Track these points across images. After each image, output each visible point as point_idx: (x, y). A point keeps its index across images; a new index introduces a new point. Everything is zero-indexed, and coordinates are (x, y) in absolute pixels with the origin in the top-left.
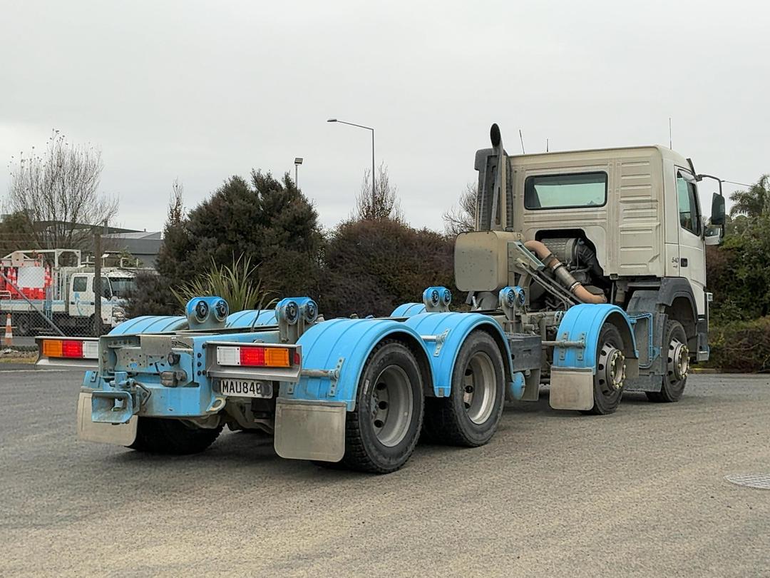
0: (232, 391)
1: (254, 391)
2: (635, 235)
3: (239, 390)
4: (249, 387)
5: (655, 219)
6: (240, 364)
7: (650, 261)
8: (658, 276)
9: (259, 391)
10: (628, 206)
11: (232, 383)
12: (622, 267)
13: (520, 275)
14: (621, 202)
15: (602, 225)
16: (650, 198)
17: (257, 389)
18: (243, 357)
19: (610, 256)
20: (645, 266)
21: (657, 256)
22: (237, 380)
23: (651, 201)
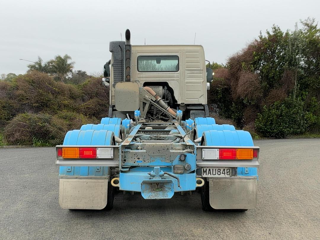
0: (209, 174)
1: (225, 173)
2: (193, 85)
3: (214, 173)
4: (221, 172)
5: (202, 78)
6: (218, 159)
7: (200, 97)
8: (203, 104)
9: (228, 174)
10: (189, 72)
11: (210, 170)
12: (187, 100)
13: (146, 103)
14: (186, 70)
15: (177, 80)
16: (199, 69)
17: (227, 172)
18: (221, 155)
19: (181, 95)
20: (197, 99)
21: (202, 95)
22: (213, 168)
23: (200, 70)
